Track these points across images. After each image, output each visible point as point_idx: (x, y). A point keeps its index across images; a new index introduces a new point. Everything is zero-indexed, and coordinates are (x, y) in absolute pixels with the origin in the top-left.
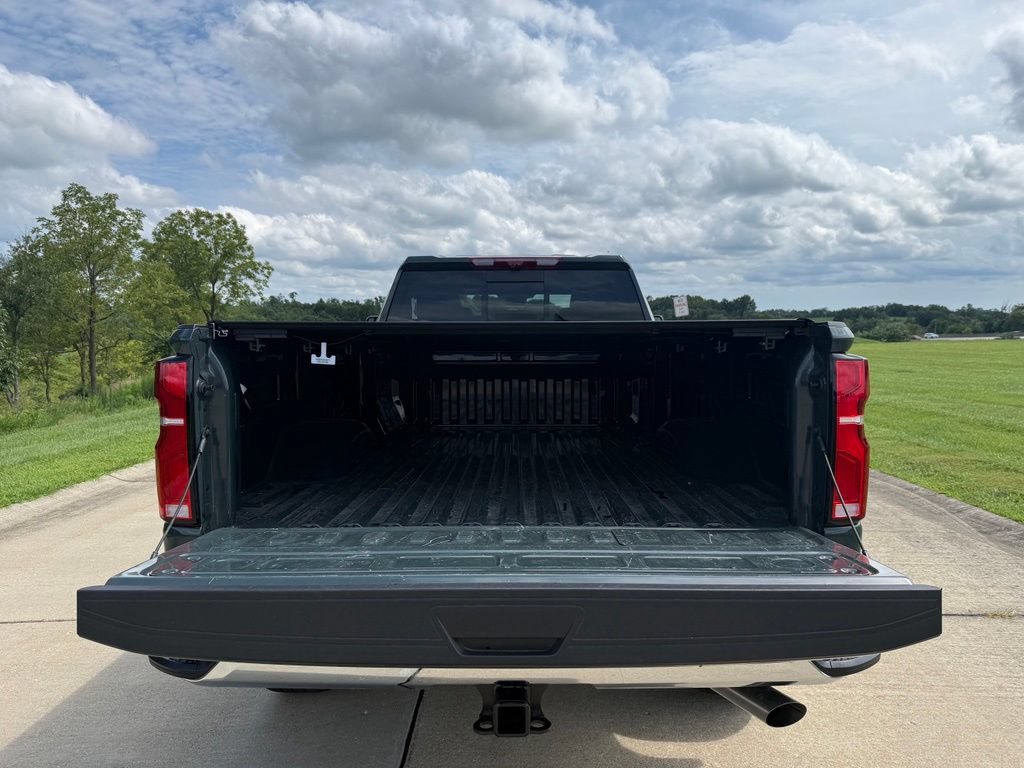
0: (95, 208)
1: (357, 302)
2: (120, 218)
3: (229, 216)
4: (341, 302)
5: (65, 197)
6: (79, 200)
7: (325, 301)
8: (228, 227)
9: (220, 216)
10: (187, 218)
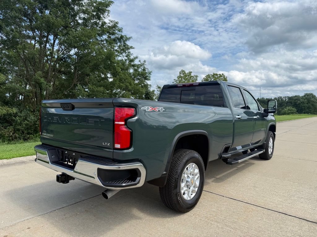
0: (186, 76)
1: (271, 98)
2: (192, 78)
3: (223, 74)
4: (265, 99)
5: (180, 73)
6: (183, 74)
7: (260, 98)
8: (222, 78)
9: (220, 74)
10: (211, 76)
